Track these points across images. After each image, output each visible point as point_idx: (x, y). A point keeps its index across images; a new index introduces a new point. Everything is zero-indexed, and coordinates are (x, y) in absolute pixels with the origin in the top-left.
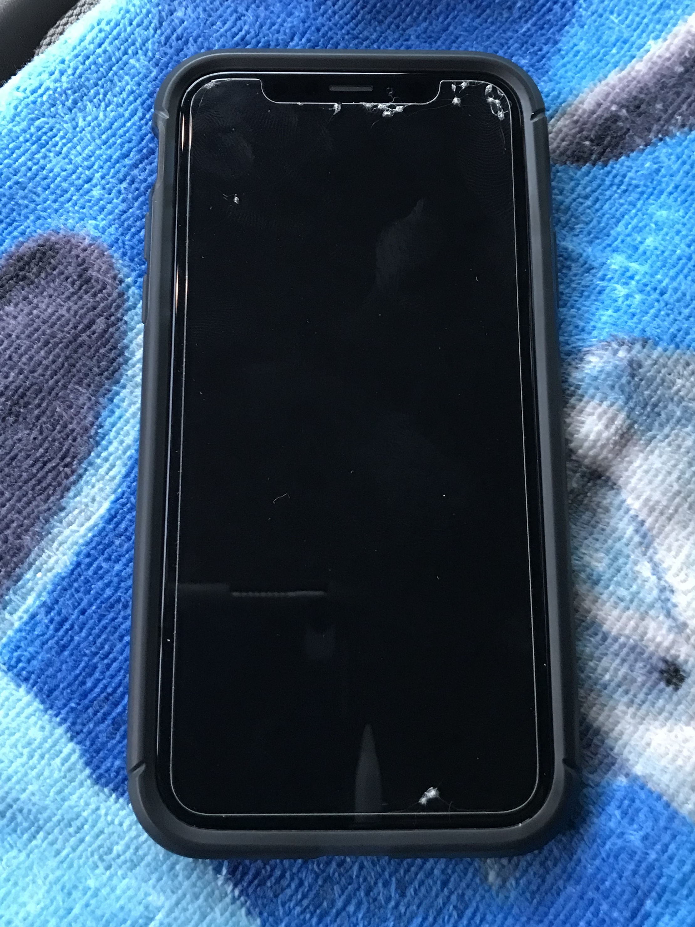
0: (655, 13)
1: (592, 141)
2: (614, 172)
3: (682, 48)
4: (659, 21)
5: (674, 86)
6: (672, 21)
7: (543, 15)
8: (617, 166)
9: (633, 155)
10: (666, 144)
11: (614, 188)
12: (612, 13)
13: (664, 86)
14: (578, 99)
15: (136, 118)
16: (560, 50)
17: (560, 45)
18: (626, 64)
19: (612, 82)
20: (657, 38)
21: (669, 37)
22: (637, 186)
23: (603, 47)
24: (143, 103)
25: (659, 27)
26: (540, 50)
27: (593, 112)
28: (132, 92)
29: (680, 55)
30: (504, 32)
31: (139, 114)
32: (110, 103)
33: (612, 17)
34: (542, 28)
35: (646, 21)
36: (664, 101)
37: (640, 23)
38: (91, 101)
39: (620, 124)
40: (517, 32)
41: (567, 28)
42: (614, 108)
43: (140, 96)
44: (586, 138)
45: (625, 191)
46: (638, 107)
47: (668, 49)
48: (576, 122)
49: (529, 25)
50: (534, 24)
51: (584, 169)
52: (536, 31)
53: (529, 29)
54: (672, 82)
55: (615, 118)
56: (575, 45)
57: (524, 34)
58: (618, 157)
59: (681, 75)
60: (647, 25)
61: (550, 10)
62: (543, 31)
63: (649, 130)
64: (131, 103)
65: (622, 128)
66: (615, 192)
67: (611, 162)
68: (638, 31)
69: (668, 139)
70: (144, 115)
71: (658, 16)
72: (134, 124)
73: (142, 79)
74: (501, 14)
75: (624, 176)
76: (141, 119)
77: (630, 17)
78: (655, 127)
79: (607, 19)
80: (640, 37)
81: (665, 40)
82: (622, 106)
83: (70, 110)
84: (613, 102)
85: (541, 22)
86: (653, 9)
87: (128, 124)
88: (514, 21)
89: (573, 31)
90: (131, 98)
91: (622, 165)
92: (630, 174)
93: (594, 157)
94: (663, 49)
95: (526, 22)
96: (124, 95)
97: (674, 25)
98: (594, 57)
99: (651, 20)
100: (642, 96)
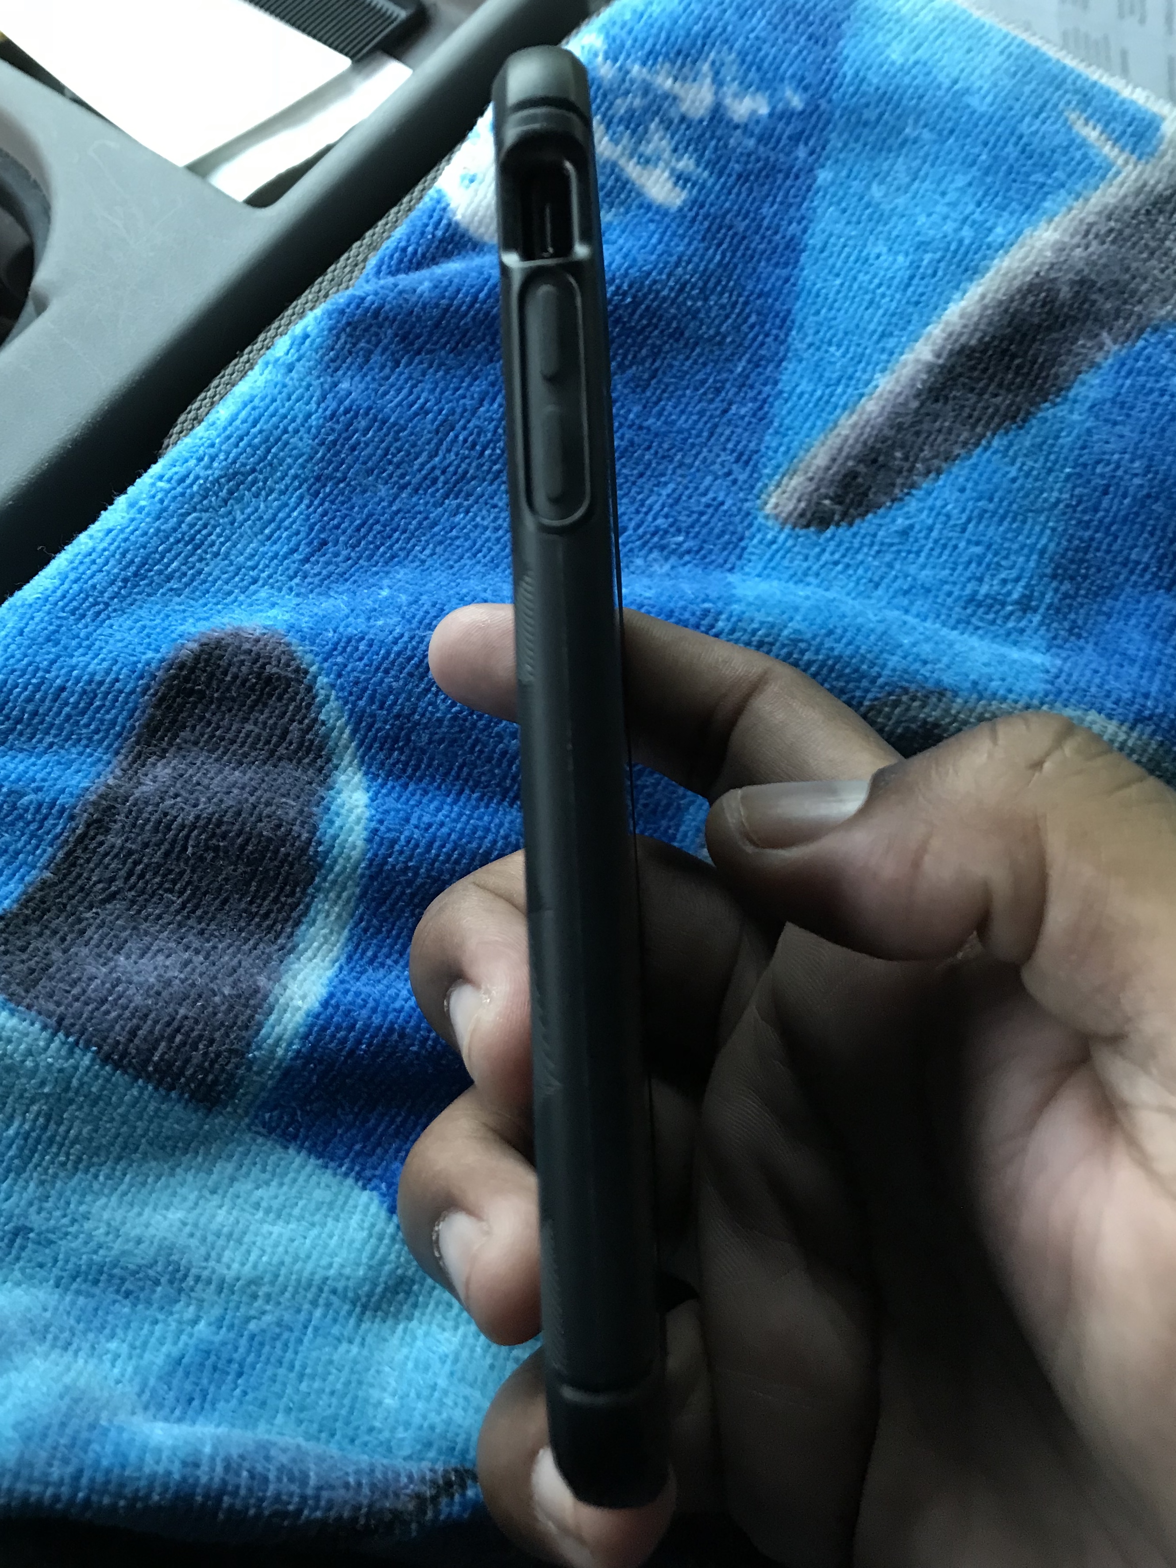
0: (878, 341)
1: (831, 499)
2: (863, 531)
3: (913, 380)
4: (883, 350)
5: (913, 425)
6: (898, 350)
7: (756, 351)
8: (865, 525)
9: (881, 511)
10: (912, 495)
11: (865, 550)
12: (830, 344)
13: (900, 428)
14: (810, 454)
15: (303, 506)
16: (781, 392)
17: (779, 386)
18: (855, 404)
19: (845, 432)
20: (883, 370)
21: (897, 367)
22: (892, 545)
23: (828, 386)
24: (309, 489)
25: (884, 357)
26: (760, 393)
27: (828, 468)
28: (296, 477)
29: (913, 386)
30: (719, 373)
31: (306, 501)
32: (271, 491)
33: (832, 349)
34: (757, 366)
35: (868, 351)
37: (863, 355)
38: (249, 490)
39: (860, 480)
40: (732, 372)
41: (784, 364)
42: (850, 463)
43: (306, 481)
44: (826, 497)
45: (878, 552)
46: (875, 461)
47: (897, 381)
48: (811, 479)
49: (743, 363)
50: (749, 361)
51: (828, 533)
52: (752, 371)
53: (744, 369)
55: (853, 475)
56: (797, 385)
57: (740, 375)
58: (863, 515)
59: (917, 411)
60: (871, 355)
61: (762, 344)
62: (760, 370)
63: (893, 485)
64: (296, 490)
65: (862, 485)
66: (867, 554)
67: (857, 522)
68: (863, 365)
69: (914, 492)
70: (312, 502)
71: (881, 345)
72: (301, 513)
73: (308, 461)
74: (712, 351)
75: (875, 535)
76: (308, 507)
77: (852, 349)
79: (827, 351)
80: (864, 371)
81: (893, 372)
82: (860, 461)
83: (226, 502)
84: (848, 458)
85: (755, 359)
86: (875, 337)
87: (295, 514)
88: (727, 360)
89: (791, 367)
90: (296, 483)
91: (871, 523)
92: (880, 533)
93: (836, 518)
94: (893, 383)
95: (740, 359)
96: (288, 479)
97: (902, 354)
98: (820, 398)
99: (874, 350)
100: (879, 445)
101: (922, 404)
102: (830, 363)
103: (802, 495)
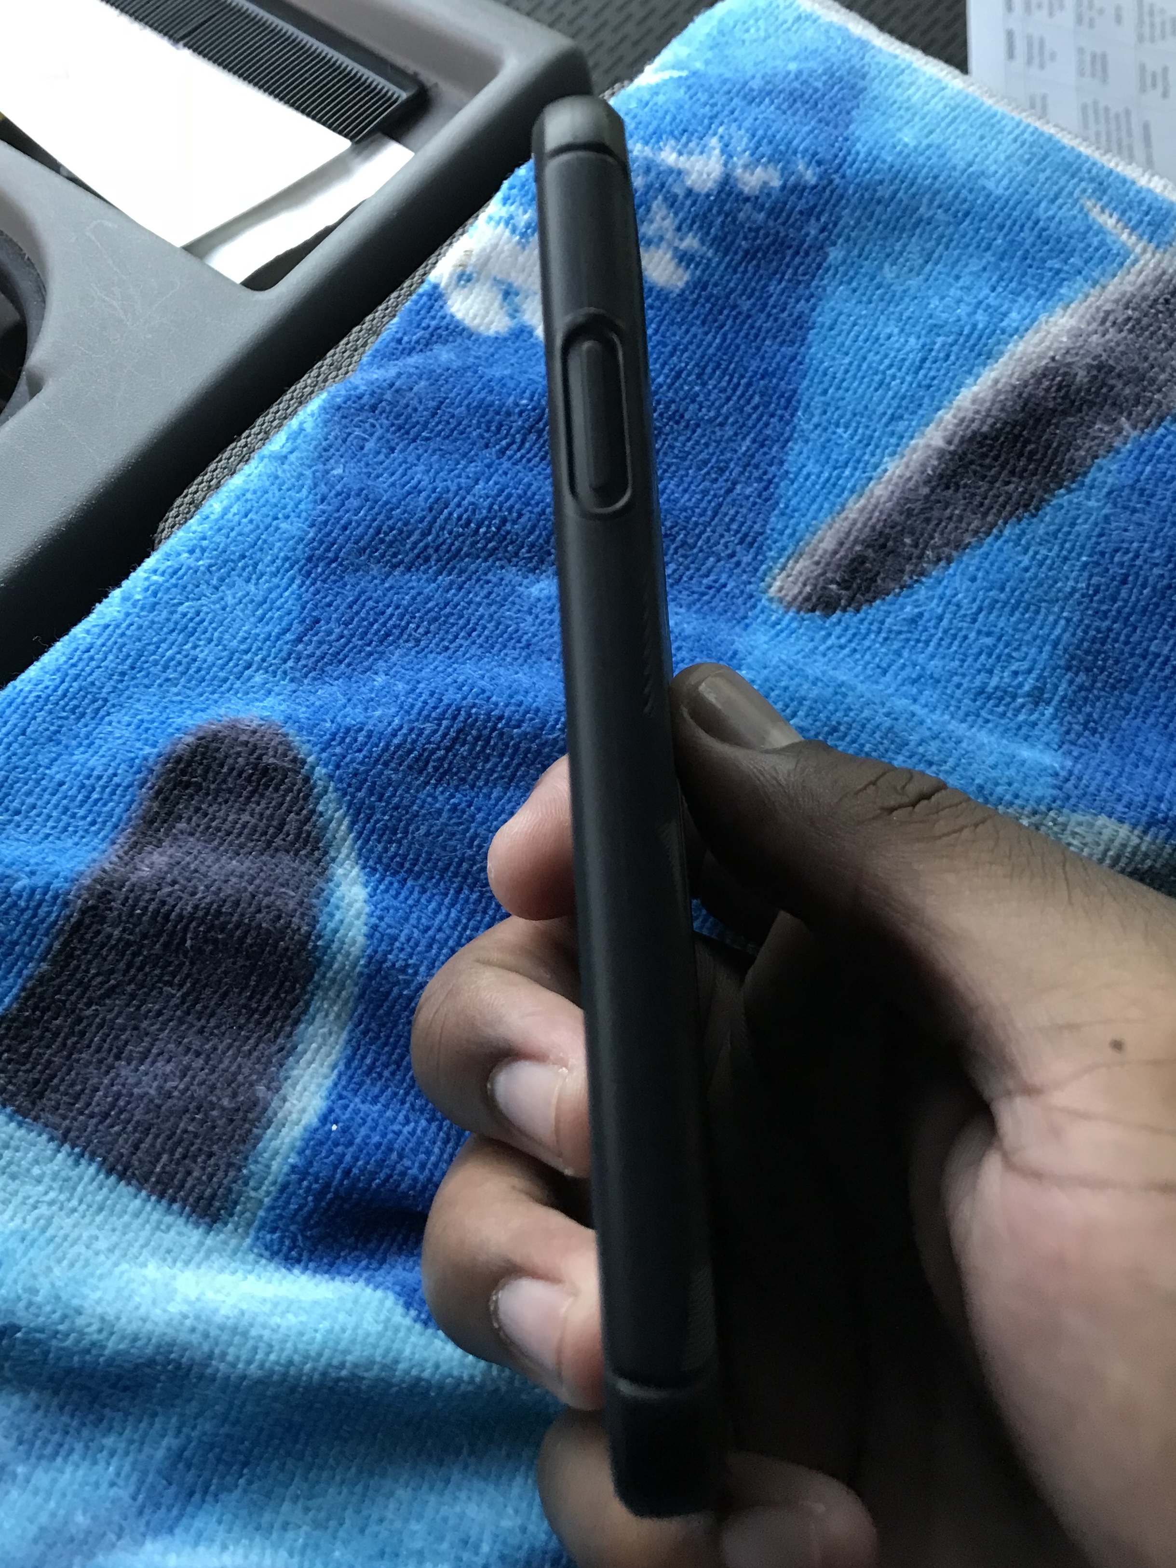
0: (887, 425)
1: (838, 584)
2: (870, 617)
3: (924, 465)
4: (893, 434)
5: (922, 511)
6: (907, 434)
7: (760, 431)
8: (872, 611)
9: (889, 598)
10: (922, 583)
11: (873, 636)
12: (837, 425)
13: (909, 513)
14: (817, 537)
15: (294, 586)
16: (787, 472)
17: (786, 466)
18: (863, 488)
19: (852, 516)
20: (894, 453)
21: (907, 452)
22: (900, 632)
23: (835, 468)
24: (300, 570)
25: (893, 441)
26: (765, 473)
27: (835, 552)
28: (287, 559)
29: (923, 473)
30: (722, 453)
31: (298, 581)
32: (262, 575)
33: (840, 431)
34: (762, 445)
35: (877, 434)
36: (912, 533)
37: (871, 437)
38: (240, 576)
39: (868, 565)
40: (736, 451)
41: (790, 444)
42: (858, 548)
43: (297, 562)
44: (832, 581)
45: (886, 639)
46: (884, 546)
47: (907, 466)
48: (818, 563)
49: (748, 442)
50: (754, 441)
51: (834, 618)
52: (757, 450)
53: (749, 449)
54: (919, 505)
55: (861, 560)
56: (804, 466)
57: (744, 454)
58: (870, 602)
59: (927, 497)
60: (880, 439)
61: (767, 425)
62: (765, 449)
63: (902, 571)
64: (287, 571)
65: (870, 571)
66: (874, 641)
67: (864, 607)
68: (871, 448)
69: (924, 579)
70: (303, 583)
71: (890, 428)
72: (292, 593)
73: (298, 543)
74: (714, 432)
75: (882, 622)
76: (300, 587)
77: (860, 431)
78: (908, 568)
79: (834, 433)
80: (873, 455)
81: (903, 456)
82: (868, 546)
83: (217, 588)
84: (856, 542)
85: (760, 438)
86: (884, 420)
87: (287, 594)
88: (730, 440)
89: (797, 448)
90: (287, 565)
91: (878, 610)
92: (888, 620)
93: (843, 602)
94: (902, 467)
95: (744, 439)
96: (279, 562)
97: (912, 438)
98: (828, 480)
99: (883, 433)
100: (887, 530)
101: (933, 491)
102: (837, 444)
103: (808, 579)
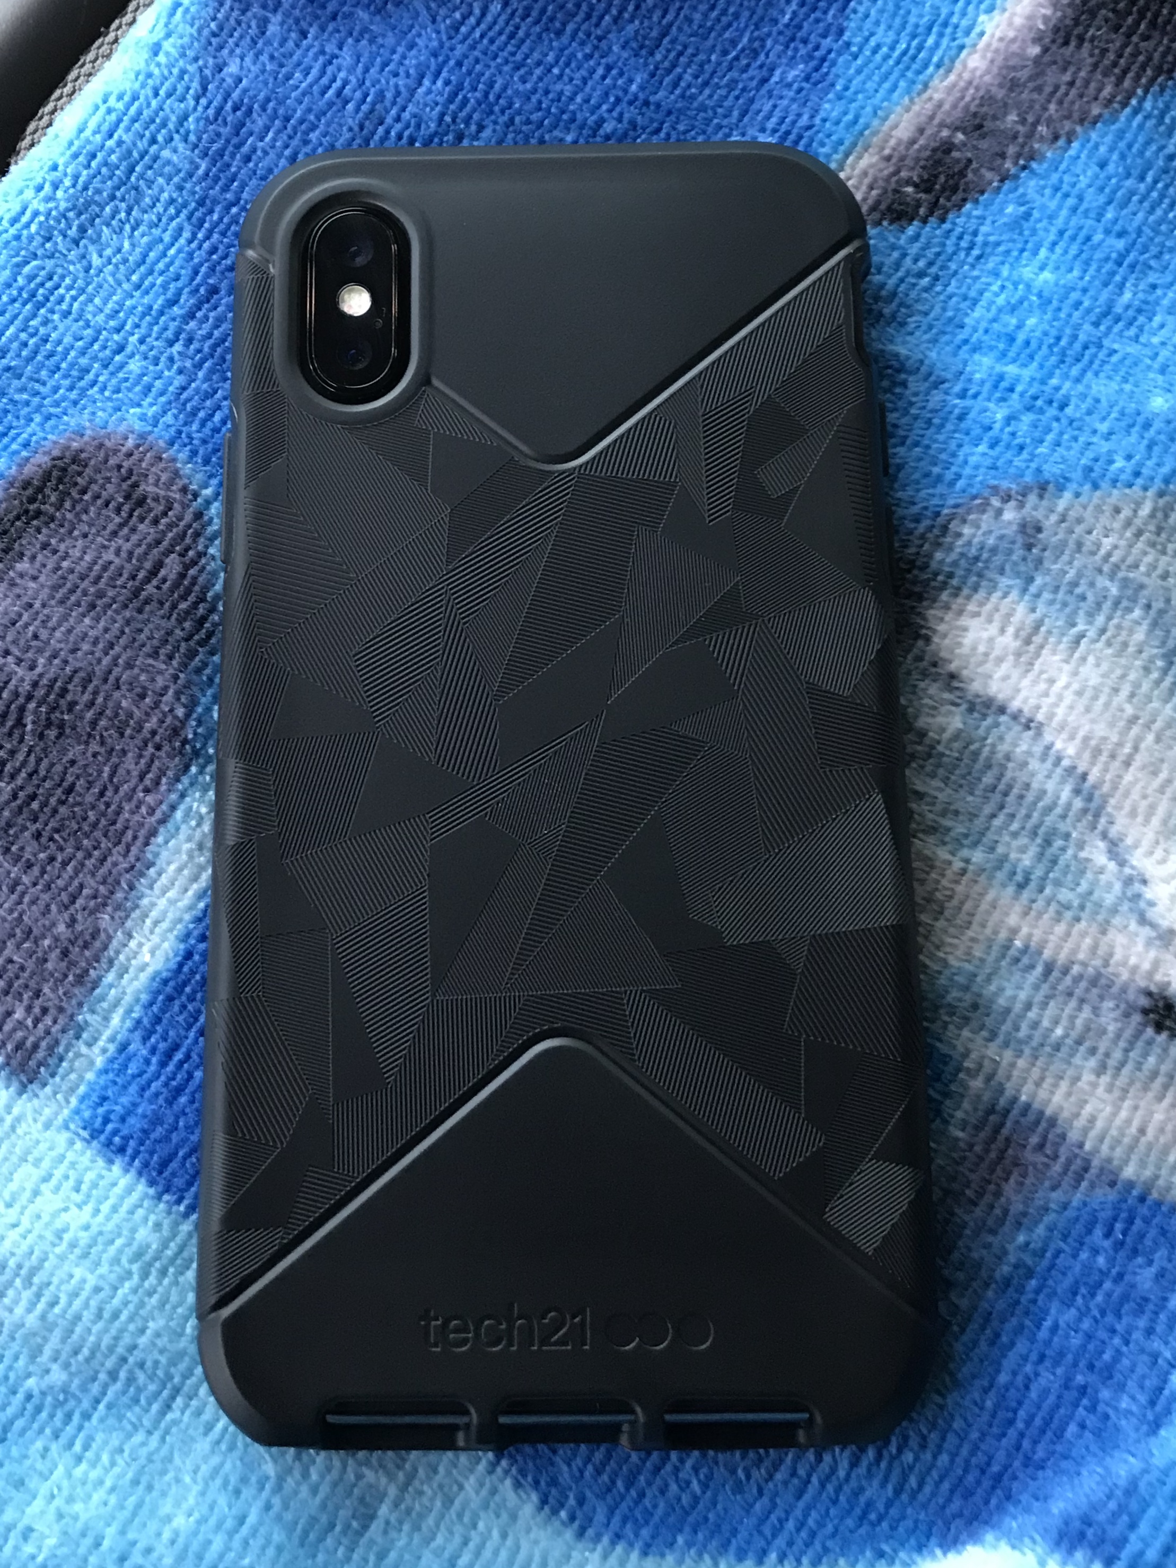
1: (916, 186)
2: (958, 229)
3: (1032, 18)
5: (1031, 78)
8: (962, 219)
9: (983, 198)
10: (1033, 172)
11: (962, 254)
13: (1013, 85)
14: (888, 124)
16: (848, 44)
17: (845, 37)
18: (953, 60)
19: (937, 96)
20: (989, 10)
22: (998, 244)
23: (914, 36)
26: (817, 48)
27: (913, 142)
29: (1031, 26)
30: (757, 27)
36: (1017, 106)
39: (956, 154)
40: (777, 22)
41: (852, 5)
42: (944, 133)
43: (185, 206)
44: (908, 182)
45: (980, 257)
46: (980, 127)
47: (1010, 24)
48: (888, 159)
51: (911, 231)
52: (807, 16)
55: (947, 147)
56: (872, 34)
57: (788, 25)
58: (960, 206)
59: (1037, 60)
62: (818, 14)
63: (1003, 156)
64: (171, 219)
65: (960, 160)
66: (964, 261)
67: (950, 216)
69: (1034, 165)
72: (180, 251)
73: (185, 180)
75: (975, 233)
76: (190, 241)
80: (963, 14)
82: (957, 129)
83: (77, 243)
84: (942, 125)
87: (171, 253)
89: (861, 9)
90: (171, 211)
91: (968, 217)
92: (984, 229)
93: (922, 211)
96: (160, 208)
98: (904, 53)
100: (984, 109)
101: (1045, 50)
103: (875, 180)
